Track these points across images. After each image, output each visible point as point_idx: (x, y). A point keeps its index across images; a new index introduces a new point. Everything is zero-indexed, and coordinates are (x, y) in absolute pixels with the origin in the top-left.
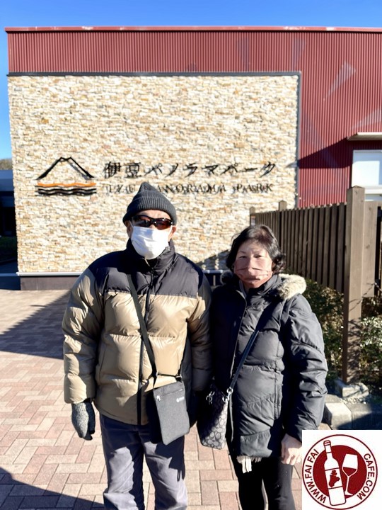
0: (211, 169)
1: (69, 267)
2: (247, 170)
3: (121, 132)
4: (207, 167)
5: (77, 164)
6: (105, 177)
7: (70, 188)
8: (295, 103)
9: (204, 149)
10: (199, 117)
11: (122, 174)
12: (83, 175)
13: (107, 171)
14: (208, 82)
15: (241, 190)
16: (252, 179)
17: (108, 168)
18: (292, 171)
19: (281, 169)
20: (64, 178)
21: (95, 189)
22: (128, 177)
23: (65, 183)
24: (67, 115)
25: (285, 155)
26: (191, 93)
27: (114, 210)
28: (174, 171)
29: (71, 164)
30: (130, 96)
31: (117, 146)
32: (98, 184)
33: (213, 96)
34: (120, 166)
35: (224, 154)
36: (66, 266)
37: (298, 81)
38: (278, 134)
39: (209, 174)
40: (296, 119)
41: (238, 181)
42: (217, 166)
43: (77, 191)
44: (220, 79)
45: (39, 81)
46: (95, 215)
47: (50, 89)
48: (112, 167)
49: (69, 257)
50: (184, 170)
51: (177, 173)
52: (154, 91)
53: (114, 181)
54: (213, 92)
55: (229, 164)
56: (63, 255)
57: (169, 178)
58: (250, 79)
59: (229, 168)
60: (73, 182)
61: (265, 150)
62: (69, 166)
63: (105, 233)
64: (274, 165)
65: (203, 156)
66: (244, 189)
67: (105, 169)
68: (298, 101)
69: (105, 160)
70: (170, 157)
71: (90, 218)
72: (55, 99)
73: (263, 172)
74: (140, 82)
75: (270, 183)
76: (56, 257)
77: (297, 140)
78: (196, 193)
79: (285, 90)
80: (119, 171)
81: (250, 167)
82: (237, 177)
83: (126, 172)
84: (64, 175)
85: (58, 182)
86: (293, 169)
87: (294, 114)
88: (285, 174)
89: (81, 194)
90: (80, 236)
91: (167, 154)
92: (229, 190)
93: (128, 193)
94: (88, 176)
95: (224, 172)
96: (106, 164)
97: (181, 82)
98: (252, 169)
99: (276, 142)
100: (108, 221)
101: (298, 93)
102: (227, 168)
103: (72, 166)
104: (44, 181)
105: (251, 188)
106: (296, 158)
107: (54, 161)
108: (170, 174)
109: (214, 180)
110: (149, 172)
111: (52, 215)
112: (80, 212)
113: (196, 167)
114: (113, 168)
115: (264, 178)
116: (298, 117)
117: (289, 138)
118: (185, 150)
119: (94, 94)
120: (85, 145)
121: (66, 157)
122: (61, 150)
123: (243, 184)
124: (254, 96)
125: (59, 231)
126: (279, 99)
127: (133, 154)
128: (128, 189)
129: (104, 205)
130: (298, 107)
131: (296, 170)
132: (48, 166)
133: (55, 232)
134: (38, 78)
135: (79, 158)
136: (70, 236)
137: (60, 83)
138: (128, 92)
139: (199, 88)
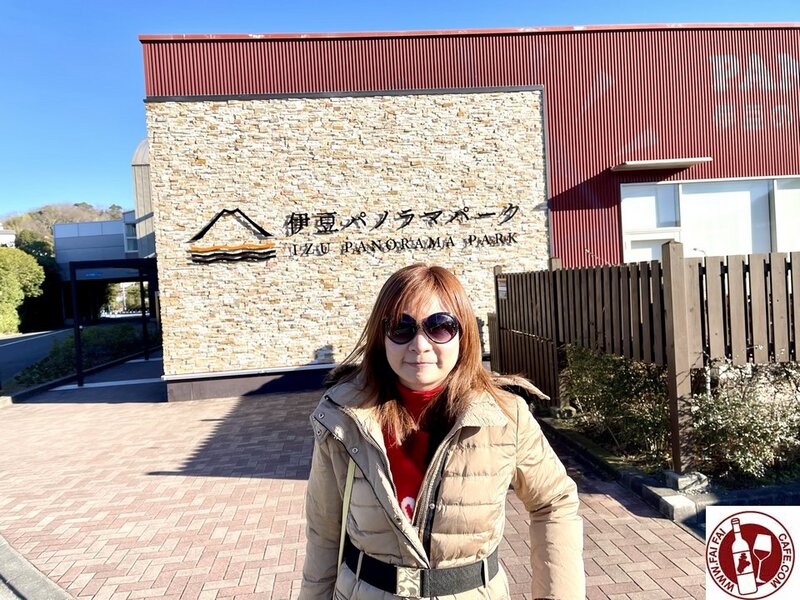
0: (433, 217)
1: (238, 364)
2: (481, 216)
3: (307, 172)
4: (426, 215)
5: (246, 218)
6: (287, 234)
7: (238, 252)
8: (539, 126)
9: (421, 191)
10: (412, 149)
11: (311, 229)
12: (255, 233)
13: (290, 226)
14: (422, 101)
15: (475, 243)
16: (487, 227)
17: (291, 222)
18: (541, 215)
19: (527, 213)
20: (229, 238)
21: (274, 251)
22: (320, 232)
23: (230, 245)
24: (232, 153)
25: (531, 194)
26: (401, 118)
27: (300, 279)
28: (382, 222)
29: (238, 219)
30: (318, 124)
31: (302, 191)
32: (277, 243)
33: (429, 120)
34: (307, 219)
35: (449, 196)
36: (233, 362)
37: (541, 97)
38: (520, 166)
39: (430, 223)
40: (541, 147)
41: (469, 232)
42: (440, 212)
43: (247, 256)
44: (439, 98)
45: (191, 108)
46: (274, 288)
47: (207, 118)
48: (296, 220)
49: (239, 350)
50: (395, 219)
51: (386, 223)
52: (350, 116)
53: (299, 239)
54: (430, 114)
55: (457, 209)
56: (229, 347)
57: (375, 231)
58: (477, 97)
59: (457, 214)
60: (242, 242)
61: (505, 189)
62: (235, 221)
63: (290, 312)
64: (517, 208)
65: (420, 199)
66: (479, 241)
67: (286, 224)
68: (543, 122)
69: (286, 212)
70: (376, 203)
71: (266, 293)
72: (213, 132)
73: (503, 218)
74: (331, 105)
75: (513, 232)
76: (219, 350)
77: (545, 174)
78: (413, 250)
79: (525, 109)
80: (307, 225)
81: (485, 211)
82: (469, 226)
83: (316, 226)
84: (227, 233)
85: (219, 244)
86: (543, 212)
87: (539, 140)
88: (532, 219)
89: (253, 259)
90: (253, 319)
91: (372, 199)
92: (459, 244)
93: (319, 255)
94: (263, 233)
95: (451, 221)
96: (287, 217)
97: (386, 104)
98: (488, 215)
99: (518, 178)
100: (293, 296)
101: (542, 113)
102: (454, 215)
103: (240, 221)
104: (199, 244)
105: (488, 240)
106: (546, 197)
107: (213, 216)
108: (376, 227)
109: (437, 231)
110: (348, 225)
111: (212, 290)
112: (253, 284)
113: (413, 215)
114: (297, 222)
115: (505, 225)
116: (544, 143)
117: (535, 172)
118: (396, 193)
119: (267, 123)
120: (257, 191)
121: (231, 209)
122: (223, 199)
123: (477, 235)
124: (485, 118)
125: (223, 313)
126: (519, 121)
127: (325, 201)
128: (320, 249)
129: (286, 273)
130: (543, 131)
131: (547, 214)
132: (206, 223)
133: (217, 315)
134: (190, 105)
135: (249, 210)
136: (240, 319)
137: (220, 111)
138: (315, 119)
139: (410, 110)
